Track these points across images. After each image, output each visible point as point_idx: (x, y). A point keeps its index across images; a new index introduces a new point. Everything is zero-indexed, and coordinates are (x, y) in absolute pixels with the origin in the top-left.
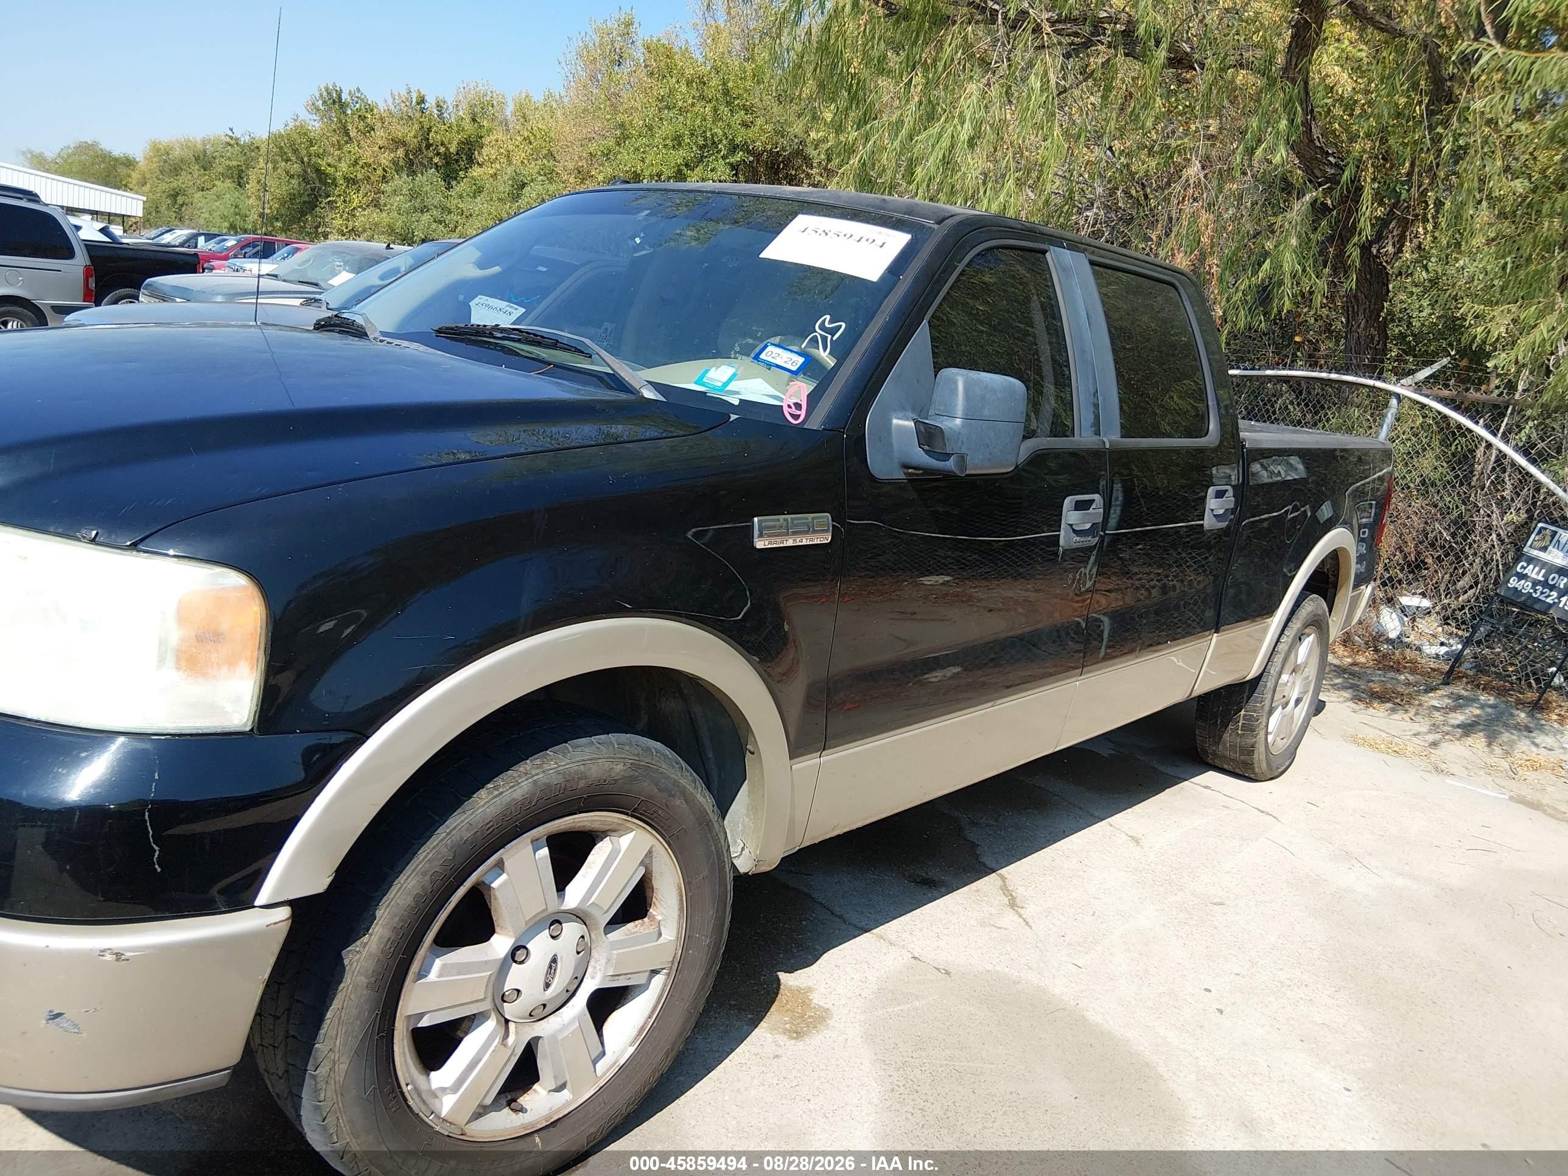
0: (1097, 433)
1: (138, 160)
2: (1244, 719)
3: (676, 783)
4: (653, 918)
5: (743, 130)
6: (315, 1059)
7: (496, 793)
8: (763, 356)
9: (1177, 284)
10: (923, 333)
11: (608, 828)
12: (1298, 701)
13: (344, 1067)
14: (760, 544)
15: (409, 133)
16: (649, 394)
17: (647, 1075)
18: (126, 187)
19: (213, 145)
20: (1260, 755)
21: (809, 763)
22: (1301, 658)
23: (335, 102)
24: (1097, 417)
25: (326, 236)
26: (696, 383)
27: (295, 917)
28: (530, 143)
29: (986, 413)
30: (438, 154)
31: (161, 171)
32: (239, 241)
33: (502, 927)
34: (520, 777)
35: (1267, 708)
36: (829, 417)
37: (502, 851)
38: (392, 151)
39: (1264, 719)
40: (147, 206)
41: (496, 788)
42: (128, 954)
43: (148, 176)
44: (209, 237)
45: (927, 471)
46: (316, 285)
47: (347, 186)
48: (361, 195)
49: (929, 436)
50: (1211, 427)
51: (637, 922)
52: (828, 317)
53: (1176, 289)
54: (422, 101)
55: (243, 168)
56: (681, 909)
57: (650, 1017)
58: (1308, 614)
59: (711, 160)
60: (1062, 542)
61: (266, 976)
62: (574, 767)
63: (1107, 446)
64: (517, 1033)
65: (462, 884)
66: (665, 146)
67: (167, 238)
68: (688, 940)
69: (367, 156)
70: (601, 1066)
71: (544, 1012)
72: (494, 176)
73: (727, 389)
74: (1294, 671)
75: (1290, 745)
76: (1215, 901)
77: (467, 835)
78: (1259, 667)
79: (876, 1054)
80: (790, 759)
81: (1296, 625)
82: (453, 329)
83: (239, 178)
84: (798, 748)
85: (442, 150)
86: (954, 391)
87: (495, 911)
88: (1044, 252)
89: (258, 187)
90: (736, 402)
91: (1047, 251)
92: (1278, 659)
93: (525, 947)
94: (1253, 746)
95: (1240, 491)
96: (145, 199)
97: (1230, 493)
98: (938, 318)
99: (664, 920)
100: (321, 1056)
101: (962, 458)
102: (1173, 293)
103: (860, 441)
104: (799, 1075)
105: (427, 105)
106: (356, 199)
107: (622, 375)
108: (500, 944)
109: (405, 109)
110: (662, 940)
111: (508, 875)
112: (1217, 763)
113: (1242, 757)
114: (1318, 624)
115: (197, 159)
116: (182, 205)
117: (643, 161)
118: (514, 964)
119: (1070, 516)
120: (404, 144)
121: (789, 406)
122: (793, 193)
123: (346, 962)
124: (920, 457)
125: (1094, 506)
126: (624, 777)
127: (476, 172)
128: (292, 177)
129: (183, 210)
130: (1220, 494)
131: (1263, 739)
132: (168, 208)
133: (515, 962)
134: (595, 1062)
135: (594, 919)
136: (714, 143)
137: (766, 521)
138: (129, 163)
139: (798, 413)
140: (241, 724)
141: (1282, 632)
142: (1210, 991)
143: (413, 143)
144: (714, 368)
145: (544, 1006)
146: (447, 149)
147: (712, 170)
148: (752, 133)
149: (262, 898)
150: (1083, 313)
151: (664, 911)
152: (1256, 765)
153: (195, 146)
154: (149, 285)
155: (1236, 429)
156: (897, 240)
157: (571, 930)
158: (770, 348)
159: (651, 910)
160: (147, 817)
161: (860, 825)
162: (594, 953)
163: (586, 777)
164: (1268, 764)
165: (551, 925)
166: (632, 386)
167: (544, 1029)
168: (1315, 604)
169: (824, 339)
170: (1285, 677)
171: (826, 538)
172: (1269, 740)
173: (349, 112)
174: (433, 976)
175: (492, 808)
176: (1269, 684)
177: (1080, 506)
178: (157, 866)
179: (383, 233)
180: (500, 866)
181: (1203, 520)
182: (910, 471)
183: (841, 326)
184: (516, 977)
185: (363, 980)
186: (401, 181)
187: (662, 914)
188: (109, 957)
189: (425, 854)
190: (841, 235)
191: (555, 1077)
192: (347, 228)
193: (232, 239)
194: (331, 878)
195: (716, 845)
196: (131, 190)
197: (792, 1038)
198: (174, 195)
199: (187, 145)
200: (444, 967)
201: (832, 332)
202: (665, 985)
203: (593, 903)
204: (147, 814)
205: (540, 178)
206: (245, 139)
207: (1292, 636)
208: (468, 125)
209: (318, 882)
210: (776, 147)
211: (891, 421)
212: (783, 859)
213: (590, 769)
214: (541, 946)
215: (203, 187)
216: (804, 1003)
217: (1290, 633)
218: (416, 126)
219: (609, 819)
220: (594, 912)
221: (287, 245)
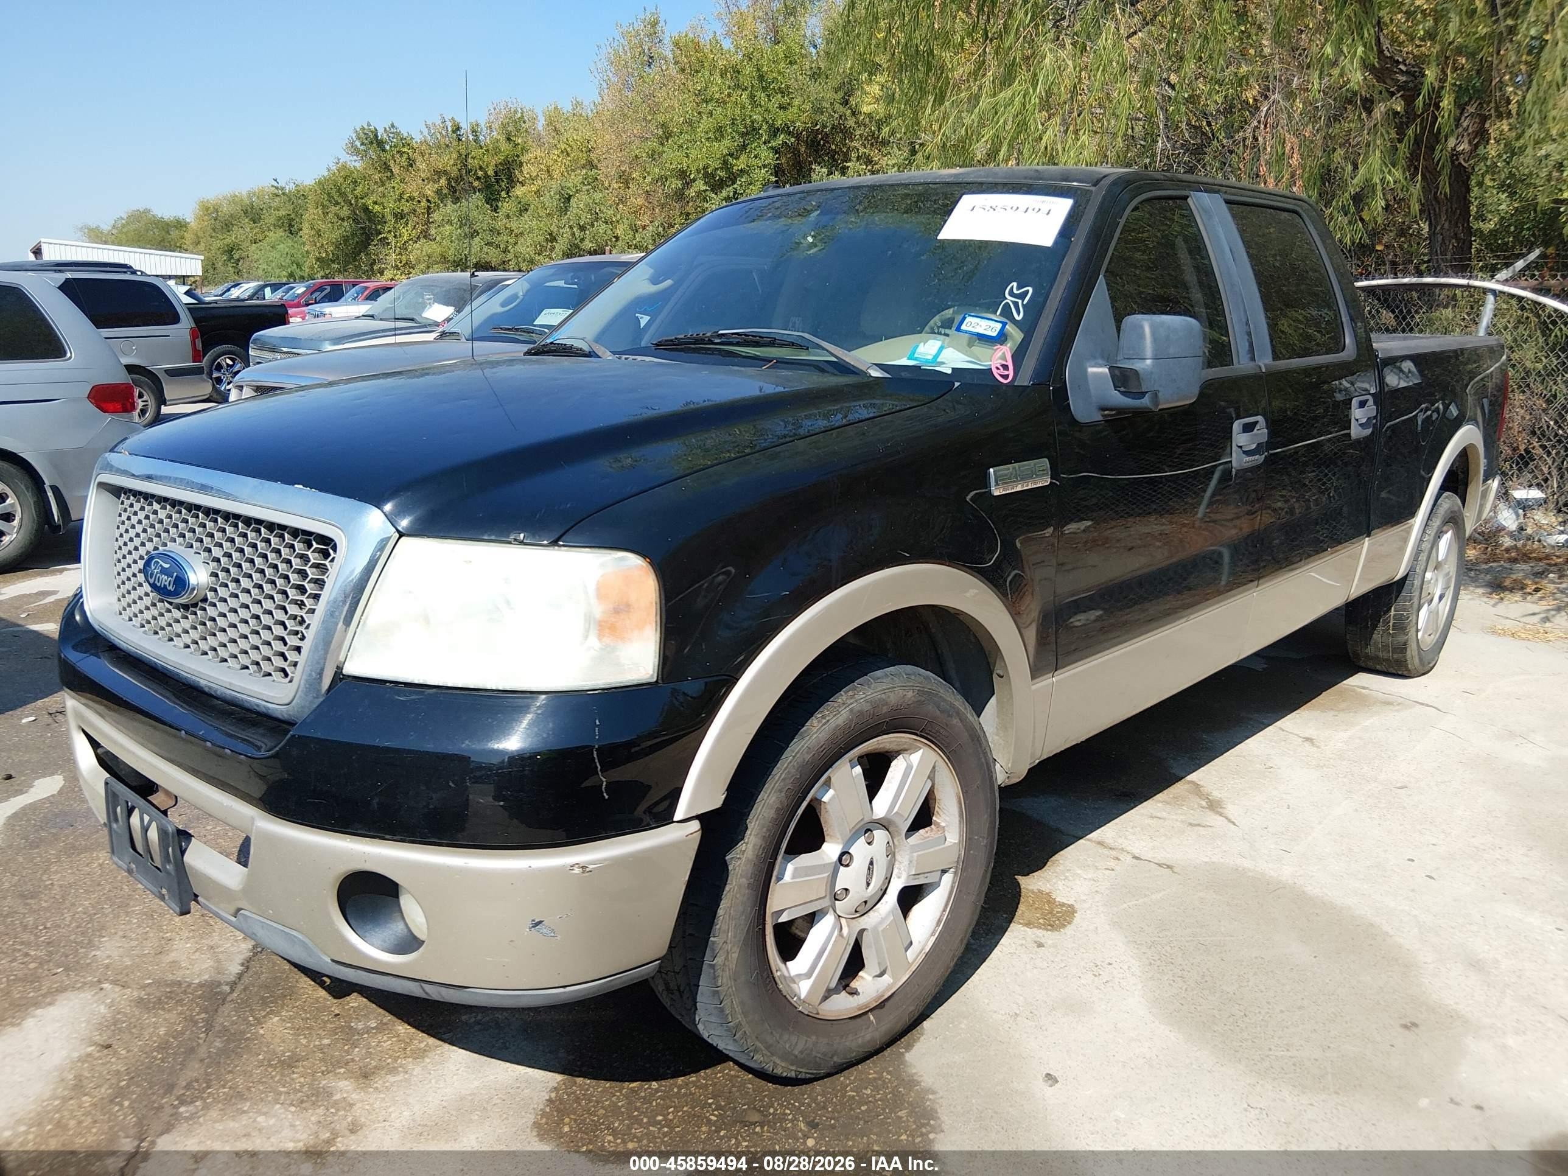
0: (1253, 359)
1: (188, 220)
2: (1394, 619)
3: (952, 705)
4: (938, 825)
5: (781, 113)
6: (713, 950)
7: (824, 721)
8: (963, 327)
9: (1301, 211)
10: (1101, 287)
11: (902, 748)
12: (1441, 597)
13: (735, 956)
14: (996, 493)
15: (447, 161)
16: (875, 373)
17: (947, 961)
18: (180, 248)
19: (258, 197)
20: (1412, 652)
21: (1048, 681)
22: (1442, 555)
23: (373, 141)
24: (1251, 345)
25: (382, 273)
26: (908, 359)
27: (704, 828)
28: (568, 154)
29: (1172, 351)
30: (478, 178)
31: (214, 230)
32: (308, 287)
33: (831, 836)
34: (839, 706)
35: (1415, 606)
36: (1037, 373)
37: (830, 770)
38: (435, 182)
39: (1415, 617)
40: (206, 263)
41: (823, 717)
42: (591, 867)
43: (200, 234)
44: (275, 287)
45: (1120, 410)
46: (412, 319)
47: (396, 222)
48: (410, 228)
49: (1123, 378)
50: (1347, 341)
51: (927, 829)
52: (1015, 284)
53: (1300, 216)
54: (457, 129)
55: (293, 216)
56: (961, 815)
57: (944, 910)
58: (1446, 512)
59: (753, 146)
60: (1234, 464)
61: (687, 878)
62: (877, 696)
63: (1264, 370)
64: (848, 926)
65: (804, 800)
66: (708, 139)
67: (235, 293)
68: (969, 842)
69: (412, 189)
70: (911, 954)
71: (867, 907)
72: (537, 192)
73: (939, 360)
74: (1436, 568)
75: (1437, 641)
76: (1398, 785)
77: (808, 757)
78: (1407, 566)
79: (1126, 937)
80: (1033, 677)
81: (1436, 523)
82: (672, 341)
83: (290, 226)
84: (1036, 672)
85: (480, 173)
86: (1142, 336)
87: (826, 822)
88: (1186, 198)
89: (313, 233)
90: (949, 371)
91: (1188, 197)
92: (1423, 557)
93: (848, 853)
94: (1405, 644)
95: (1378, 398)
96: (202, 257)
97: (1371, 402)
98: (1112, 273)
99: (947, 826)
100: (717, 948)
101: (1155, 395)
102: (1298, 220)
103: (1062, 392)
104: (1063, 958)
105: (462, 131)
106: (406, 233)
107: (847, 360)
108: (830, 850)
109: (443, 140)
110: (947, 844)
111: (835, 790)
112: (1370, 664)
113: (1395, 656)
114: (1454, 521)
115: (246, 212)
116: (238, 260)
117: (687, 157)
118: (841, 867)
119: (1240, 439)
120: (445, 172)
121: (998, 368)
122: (951, 176)
123: (730, 868)
124: (1117, 399)
125: (1258, 427)
126: (914, 702)
127: (519, 191)
128: (343, 220)
129: (240, 264)
130: (1362, 404)
131: (1414, 636)
132: (225, 264)
133: (842, 865)
134: (907, 949)
135: (897, 827)
136: (754, 129)
137: (999, 471)
138: (180, 225)
139: (1006, 373)
140: (648, 676)
141: (1424, 532)
142: (1412, 860)
143: (454, 172)
144: (922, 344)
145: (866, 902)
146: (486, 173)
147: (756, 157)
148: (790, 114)
149: (679, 815)
150: (1227, 249)
151: (947, 818)
152: (1409, 662)
153: (242, 200)
154: (255, 340)
155: (1369, 340)
156: (1062, 206)
157: (880, 835)
158: (969, 319)
159: (934, 818)
160: (595, 756)
161: (1084, 739)
162: (898, 857)
163: (887, 704)
164: (1421, 660)
165: (865, 833)
166: (858, 369)
167: (869, 921)
168: (1450, 501)
169: (1016, 304)
170: (1428, 575)
171: (1045, 481)
172: (1419, 637)
173: (388, 148)
174: (788, 876)
175: (823, 733)
176: (1416, 582)
177: (1248, 428)
178: (605, 794)
179: (437, 263)
180: (828, 784)
181: (1349, 428)
182: (1106, 412)
183: (1028, 291)
184: (846, 878)
185: (744, 881)
186: (449, 209)
187: (945, 821)
188: (577, 871)
189: (779, 775)
190: (1008, 208)
191: (879, 964)
192: (401, 262)
193: (301, 287)
194: (725, 796)
195: (985, 757)
196: (186, 250)
197: (1048, 930)
198: (230, 251)
199: (233, 200)
200: (796, 869)
201: (1022, 296)
202: (954, 882)
203: (897, 813)
204: (595, 753)
205: (585, 188)
206: (290, 187)
207: (1433, 534)
208: (504, 146)
209: (715, 800)
210: (817, 124)
211: (1086, 371)
212: (1029, 770)
213: (889, 697)
214: (860, 850)
215: (255, 240)
216: (1049, 902)
217: (1431, 532)
218: (455, 156)
219: (903, 740)
220: (896, 820)
221: (354, 285)
